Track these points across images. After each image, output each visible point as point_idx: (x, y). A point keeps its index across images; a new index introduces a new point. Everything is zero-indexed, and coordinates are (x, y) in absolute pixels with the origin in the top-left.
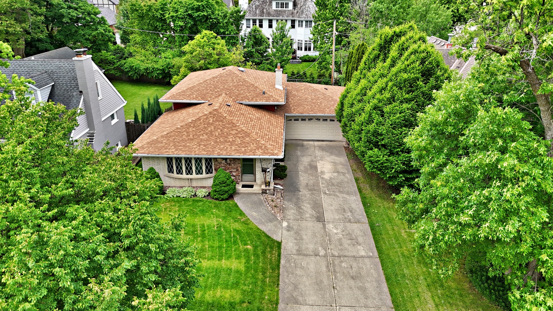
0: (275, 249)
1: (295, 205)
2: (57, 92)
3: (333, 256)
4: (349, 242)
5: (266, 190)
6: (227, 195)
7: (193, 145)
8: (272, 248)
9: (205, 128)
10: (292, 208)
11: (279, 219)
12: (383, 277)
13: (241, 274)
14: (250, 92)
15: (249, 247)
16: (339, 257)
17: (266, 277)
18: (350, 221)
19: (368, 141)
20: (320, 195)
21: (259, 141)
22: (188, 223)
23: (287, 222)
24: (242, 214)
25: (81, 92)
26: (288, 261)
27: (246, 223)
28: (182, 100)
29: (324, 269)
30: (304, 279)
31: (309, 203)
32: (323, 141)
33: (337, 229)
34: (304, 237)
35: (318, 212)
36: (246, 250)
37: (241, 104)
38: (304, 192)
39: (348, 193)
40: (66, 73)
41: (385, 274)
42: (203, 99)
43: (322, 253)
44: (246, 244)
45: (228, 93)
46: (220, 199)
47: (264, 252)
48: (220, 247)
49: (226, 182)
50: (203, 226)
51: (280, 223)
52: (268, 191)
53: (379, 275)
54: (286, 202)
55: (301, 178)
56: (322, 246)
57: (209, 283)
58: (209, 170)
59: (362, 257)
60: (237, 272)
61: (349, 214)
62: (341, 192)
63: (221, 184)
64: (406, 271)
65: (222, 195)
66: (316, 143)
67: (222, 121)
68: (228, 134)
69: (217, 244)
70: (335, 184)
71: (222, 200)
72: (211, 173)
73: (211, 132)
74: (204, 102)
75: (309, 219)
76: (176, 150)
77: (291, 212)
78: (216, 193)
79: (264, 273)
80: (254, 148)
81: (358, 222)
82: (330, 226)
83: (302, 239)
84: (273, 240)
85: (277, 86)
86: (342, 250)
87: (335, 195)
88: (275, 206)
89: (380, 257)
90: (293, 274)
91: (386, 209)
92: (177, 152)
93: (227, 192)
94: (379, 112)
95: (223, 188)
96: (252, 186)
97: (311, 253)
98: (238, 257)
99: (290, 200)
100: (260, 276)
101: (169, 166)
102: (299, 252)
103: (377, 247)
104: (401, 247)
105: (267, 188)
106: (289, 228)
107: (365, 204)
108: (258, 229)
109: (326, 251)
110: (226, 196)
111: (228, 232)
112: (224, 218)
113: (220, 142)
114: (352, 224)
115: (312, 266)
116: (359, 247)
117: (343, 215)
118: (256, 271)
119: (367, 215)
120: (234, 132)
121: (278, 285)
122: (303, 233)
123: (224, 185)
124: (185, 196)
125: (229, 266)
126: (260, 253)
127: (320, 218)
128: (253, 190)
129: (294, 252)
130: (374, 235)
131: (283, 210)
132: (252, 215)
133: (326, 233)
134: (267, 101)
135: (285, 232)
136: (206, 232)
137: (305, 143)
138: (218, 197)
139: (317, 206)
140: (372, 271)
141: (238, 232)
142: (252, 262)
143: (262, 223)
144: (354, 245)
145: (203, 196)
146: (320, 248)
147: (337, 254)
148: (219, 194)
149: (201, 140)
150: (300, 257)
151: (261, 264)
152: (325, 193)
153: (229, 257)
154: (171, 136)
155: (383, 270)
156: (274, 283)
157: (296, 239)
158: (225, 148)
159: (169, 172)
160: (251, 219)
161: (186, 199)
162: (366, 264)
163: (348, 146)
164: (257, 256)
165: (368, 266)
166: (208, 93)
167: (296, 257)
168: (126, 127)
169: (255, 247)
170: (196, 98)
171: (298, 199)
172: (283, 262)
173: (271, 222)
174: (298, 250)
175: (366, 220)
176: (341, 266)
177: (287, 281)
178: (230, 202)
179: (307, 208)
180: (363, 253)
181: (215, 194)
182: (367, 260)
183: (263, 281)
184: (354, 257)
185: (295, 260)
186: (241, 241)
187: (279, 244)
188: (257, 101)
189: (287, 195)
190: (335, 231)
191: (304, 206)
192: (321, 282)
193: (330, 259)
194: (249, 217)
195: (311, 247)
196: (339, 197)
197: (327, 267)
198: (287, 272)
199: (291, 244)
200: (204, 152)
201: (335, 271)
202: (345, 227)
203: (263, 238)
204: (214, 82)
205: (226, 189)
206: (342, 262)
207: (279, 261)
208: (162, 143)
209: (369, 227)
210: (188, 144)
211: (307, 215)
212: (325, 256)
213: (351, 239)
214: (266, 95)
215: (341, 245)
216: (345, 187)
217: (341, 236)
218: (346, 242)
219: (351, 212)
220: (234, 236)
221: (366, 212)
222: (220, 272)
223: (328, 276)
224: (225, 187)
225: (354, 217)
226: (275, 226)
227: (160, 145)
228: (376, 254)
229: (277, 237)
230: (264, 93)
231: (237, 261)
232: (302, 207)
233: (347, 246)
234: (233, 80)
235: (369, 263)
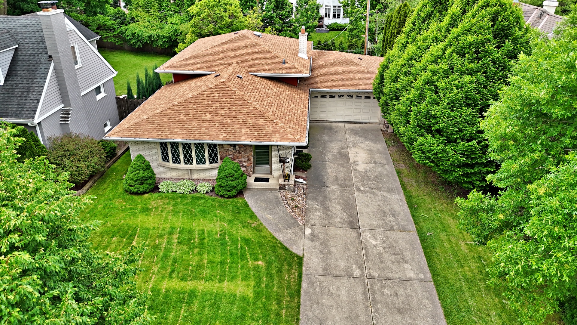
0: (295, 266)
1: (322, 205)
2: (21, 56)
3: (372, 278)
4: (392, 257)
5: (284, 185)
6: (234, 191)
7: (193, 127)
8: (290, 265)
9: (209, 105)
10: (317, 210)
11: (300, 224)
12: (440, 312)
13: (248, 303)
14: (267, 62)
15: (260, 263)
16: (380, 279)
17: (281, 309)
18: (392, 229)
19: (418, 125)
20: (352, 193)
21: (277, 122)
22: (183, 228)
23: (311, 228)
24: (253, 216)
25: (50, 57)
26: (312, 284)
27: (258, 229)
28: (184, 70)
29: (360, 297)
30: (334, 312)
31: (339, 203)
32: (355, 123)
33: (376, 239)
34: (333, 250)
35: (351, 216)
36: (257, 268)
37: (256, 75)
38: (333, 189)
39: (389, 191)
40: (33, 33)
41: (443, 306)
42: (208, 69)
43: (357, 273)
44: (256, 259)
45: (240, 62)
46: (226, 196)
47: (279, 271)
48: (222, 263)
49: (234, 175)
50: (203, 231)
51: (302, 230)
52: (287, 187)
53: (435, 308)
54: (309, 202)
55: (329, 170)
56: (357, 264)
57: (204, 316)
58: (213, 159)
59: (411, 280)
60: (244, 299)
61: (391, 219)
62: (380, 188)
63: (227, 177)
64: (471, 303)
65: (229, 191)
66: (347, 126)
67: (230, 97)
68: (238, 113)
69: (218, 258)
70: (372, 178)
71: (228, 198)
72: (216, 162)
73: (216, 110)
74: (210, 73)
75: (340, 225)
76: (171, 133)
77: (316, 216)
78: (222, 188)
79: (279, 302)
80: (270, 132)
81: (403, 229)
82: (366, 235)
83: (330, 253)
84: (292, 254)
85: (300, 55)
86: (383, 269)
87: (372, 193)
88: (296, 207)
89: (434, 281)
90: (318, 303)
91: (438, 212)
92: (172, 136)
93: (235, 187)
94: (433, 88)
95: (230, 182)
96: (267, 180)
97: (343, 274)
98: (246, 278)
99: (315, 199)
100: (274, 307)
101: (163, 153)
102: (327, 272)
103: (430, 266)
104: (462, 267)
105: (286, 182)
106: (313, 237)
107: (410, 205)
108: (274, 238)
109: (362, 270)
110: (233, 193)
111: (234, 242)
112: (230, 221)
113: (227, 124)
114: (395, 233)
115: (343, 293)
116: (405, 266)
117: (384, 220)
118: (268, 298)
119: (414, 220)
120: (245, 111)
121: (298, 319)
122: (331, 244)
123: (231, 178)
124: (182, 191)
125: (232, 291)
126: (274, 272)
127: (353, 225)
128: (269, 185)
129: (320, 271)
130: (425, 248)
131: (305, 211)
132: (266, 219)
133: (362, 245)
134: (287, 73)
135: (308, 242)
136: (206, 241)
137: (334, 125)
138: (224, 193)
139: (350, 208)
140: (425, 301)
141: (247, 241)
142: (263, 286)
143: (279, 230)
144: (399, 262)
145: (205, 192)
146: (354, 266)
147: (376, 275)
148: (225, 190)
149: (203, 121)
150: (328, 279)
151: (275, 289)
152: (359, 190)
153: (234, 278)
154: (165, 116)
155: (439, 299)
156: (292, 316)
157: (322, 253)
158: (233, 131)
159: (164, 160)
160: (264, 224)
161: (183, 196)
162: (415, 291)
163: (386, 129)
164: (270, 276)
165: (420, 294)
166: (215, 62)
167: (322, 278)
168: (117, 103)
169: (269, 264)
170: (201, 68)
171: (325, 197)
172: (304, 285)
173: (290, 228)
174: (325, 269)
175: (413, 227)
176: (382, 293)
177: (310, 313)
178: (239, 200)
179: (336, 209)
180: (411, 275)
181: (220, 189)
182: (417, 285)
183: (278, 315)
184: (400, 279)
185: (321, 282)
186: (251, 255)
187: (300, 259)
188: (275, 73)
189: (311, 192)
190: (374, 242)
191: (333, 207)
192: (357, 316)
193: (368, 282)
194: (262, 221)
195: (342, 264)
196: (377, 195)
197: (364, 294)
198: (310, 300)
199: (316, 260)
200: (205, 137)
201: (374, 300)
202: (386, 236)
203: (280, 251)
204: (223, 48)
205: (234, 183)
206: (383, 287)
207: (300, 285)
208: (153, 123)
209: (418, 237)
210: (186, 126)
211: (337, 220)
212: (361, 278)
213: (395, 254)
214: (287, 65)
215: (382, 262)
216: (385, 183)
217: (381, 249)
218: (388, 258)
219: (393, 215)
220: (241, 247)
221: (413, 216)
222: (221, 299)
223: (366, 308)
224: (232, 181)
225: (398, 224)
226: (296, 234)
227: (150, 126)
228: (429, 276)
229: (297, 250)
230: (284, 63)
231: (244, 283)
232: (330, 208)
233: (389, 263)
234: (247, 47)
235: (419, 289)
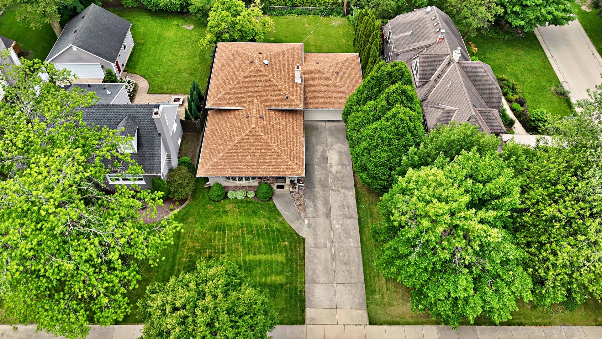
0: (302, 244)
1: (313, 202)
2: (142, 134)
3: (335, 247)
4: (345, 235)
6: (268, 198)
8: (299, 243)
10: (311, 206)
11: (303, 217)
13: (284, 264)
14: (276, 96)
15: (286, 243)
16: (338, 248)
17: (298, 266)
18: (346, 217)
20: (328, 191)
22: (247, 224)
23: (308, 220)
24: (279, 214)
25: (160, 134)
26: (309, 253)
27: (283, 222)
29: (330, 258)
30: (319, 266)
31: (321, 200)
32: (333, 121)
33: (338, 224)
34: (319, 233)
35: (327, 209)
36: (285, 246)
37: (270, 110)
38: (318, 189)
39: (347, 189)
42: (240, 105)
43: (329, 246)
44: (285, 241)
45: (258, 97)
47: (295, 247)
48: (270, 244)
49: (267, 192)
50: (257, 225)
51: (304, 221)
52: (294, 192)
53: (360, 262)
54: (306, 200)
55: (316, 173)
56: (329, 240)
57: (267, 272)
59: (352, 247)
60: (282, 263)
61: (347, 210)
62: (343, 187)
63: (264, 193)
65: (265, 198)
66: (328, 125)
69: (267, 242)
70: (339, 178)
74: (240, 108)
75: (321, 216)
77: (310, 210)
78: (261, 197)
79: (296, 263)
81: (352, 217)
82: (334, 222)
83: (317, 235)
84: (300, 236)
85: (296, 81)
86: (340, 242)
87: (339, 191)
88: (300, 205)
89: (361, 247)
90: (312, 262)
91: (370, 203)
96: (283, 188)
97: (323, 246)
98: (281, 252)
99: (309, 198)
100: (295, 266)
102: (316, 246)
103: (361, 239)
105: (294, 190)
106: (309, 226)
107: (357, 199)
108: (291, 227)
109: (331, 244)
111: (273, 231)
112: (269, 218)
113: (261, 163)
114: (348, 220)
115: (323, 256)
116: (350, 240)
117: (343, 211)
118: (292, 261)
119: (358, 210)
121: (305, 271)
122: (318, 229)
124: (240, 198)
125: (276, 259)
126: (293, 248)
127: (328, 216)
128: (285, 191)
129: (313, 245)
130: (360, 229)
131: (305, 208)
132: (286, 215)
133: (332, 229)
134: (290, 107)
135: (307, 229)
136: (260, 231)
137: (319, 123)
139: (327, 203)
140: (356, 258)
141: (279, 230)
142: (289, 255)
143: (292, 222)
144: (347, 238)
145: (252, 197)
146: (328, 241)
147: (337, 246)
150: (317, 249)
151: (294, 257)
152: (332, 189)
153: (276, 252)
154: (226, 158)
155: (362, 257)
156: (302, 269)
157: (313, 235)
160: (286, 219)
161: (242, 201)
162: (353, 253)
164: (292, 250)
165: (354, 255)
166: (243, 98)
167: (313, 249)
169: (290, 243)
171: (314, 196)
172: (306, 253)
173: (298, 220)
174: (315, 244)
175: (356, 216)
176: (339, 255)
177: (309, 267)
178: (270, 202)
179: (320, 204)
180: (352, 245)
182: (354, 250)
183: (297, 269)
184: (347, 247)
185: (313, 251)
186: (281, 239)
187: (304, 239)
188: (283, 106)
189: (307, 193)
190: (337, 226)
191: (318, 203)
192: (328, 267)
193: (333, 250)
194: (284, 217)
195: (322, 240)
196: (341, 193)
197: (332, 256)
198: (309, 261)
199: (311, 239)
201: (335, 259)
202: (343, 222)
203: (294, 235)
205: (267, 195)
206: (339, 252)
207: (304, 254)
208: (221, 165)
209: (358, 222)
210: (239, 166)
211: (321, 213)
212: (331, 248)
213: (346, 233)
214: (289, 100)
215: (340, 238)
216: (346, 182)
217: (340, 230)
218: (343, 235)
219: (348, 207)
220: (277, 234)
221: (358, 208)
222: (272, 264)
223: (332, 263)
225: (350, 213)
226: (301, 224)
227: (220, 167)
228: (360, 245)
229: (302, 234)
230: (287, 97)
231: (281, 255)
232: (317, 204)
233: (343, 239)
234: (261, 81)
235: (354, 252)
